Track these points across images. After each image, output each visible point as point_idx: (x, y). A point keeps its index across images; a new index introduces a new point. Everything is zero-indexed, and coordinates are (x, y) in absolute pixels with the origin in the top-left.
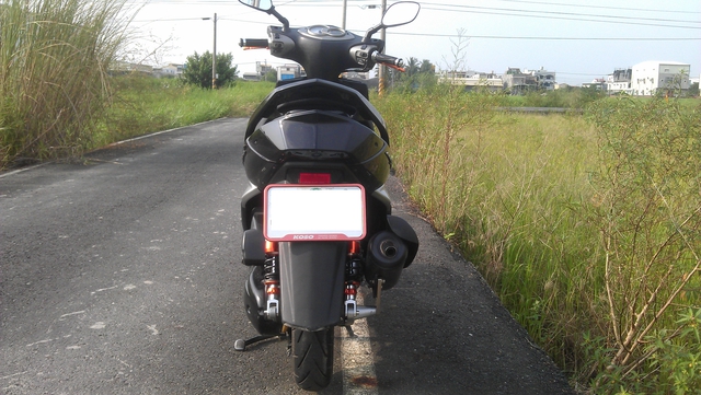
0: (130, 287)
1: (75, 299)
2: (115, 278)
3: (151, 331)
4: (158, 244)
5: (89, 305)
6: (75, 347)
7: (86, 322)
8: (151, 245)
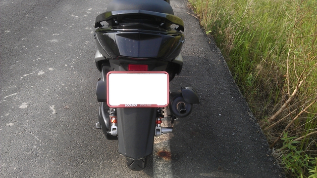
0: (41, 73)
1: (12, 83)
2: (33, 65)
3: (52, 111)
4: (56, 37)
5: (19, 89)
6: (11, 124)
7: (17, 102)
8: (52, 38)
